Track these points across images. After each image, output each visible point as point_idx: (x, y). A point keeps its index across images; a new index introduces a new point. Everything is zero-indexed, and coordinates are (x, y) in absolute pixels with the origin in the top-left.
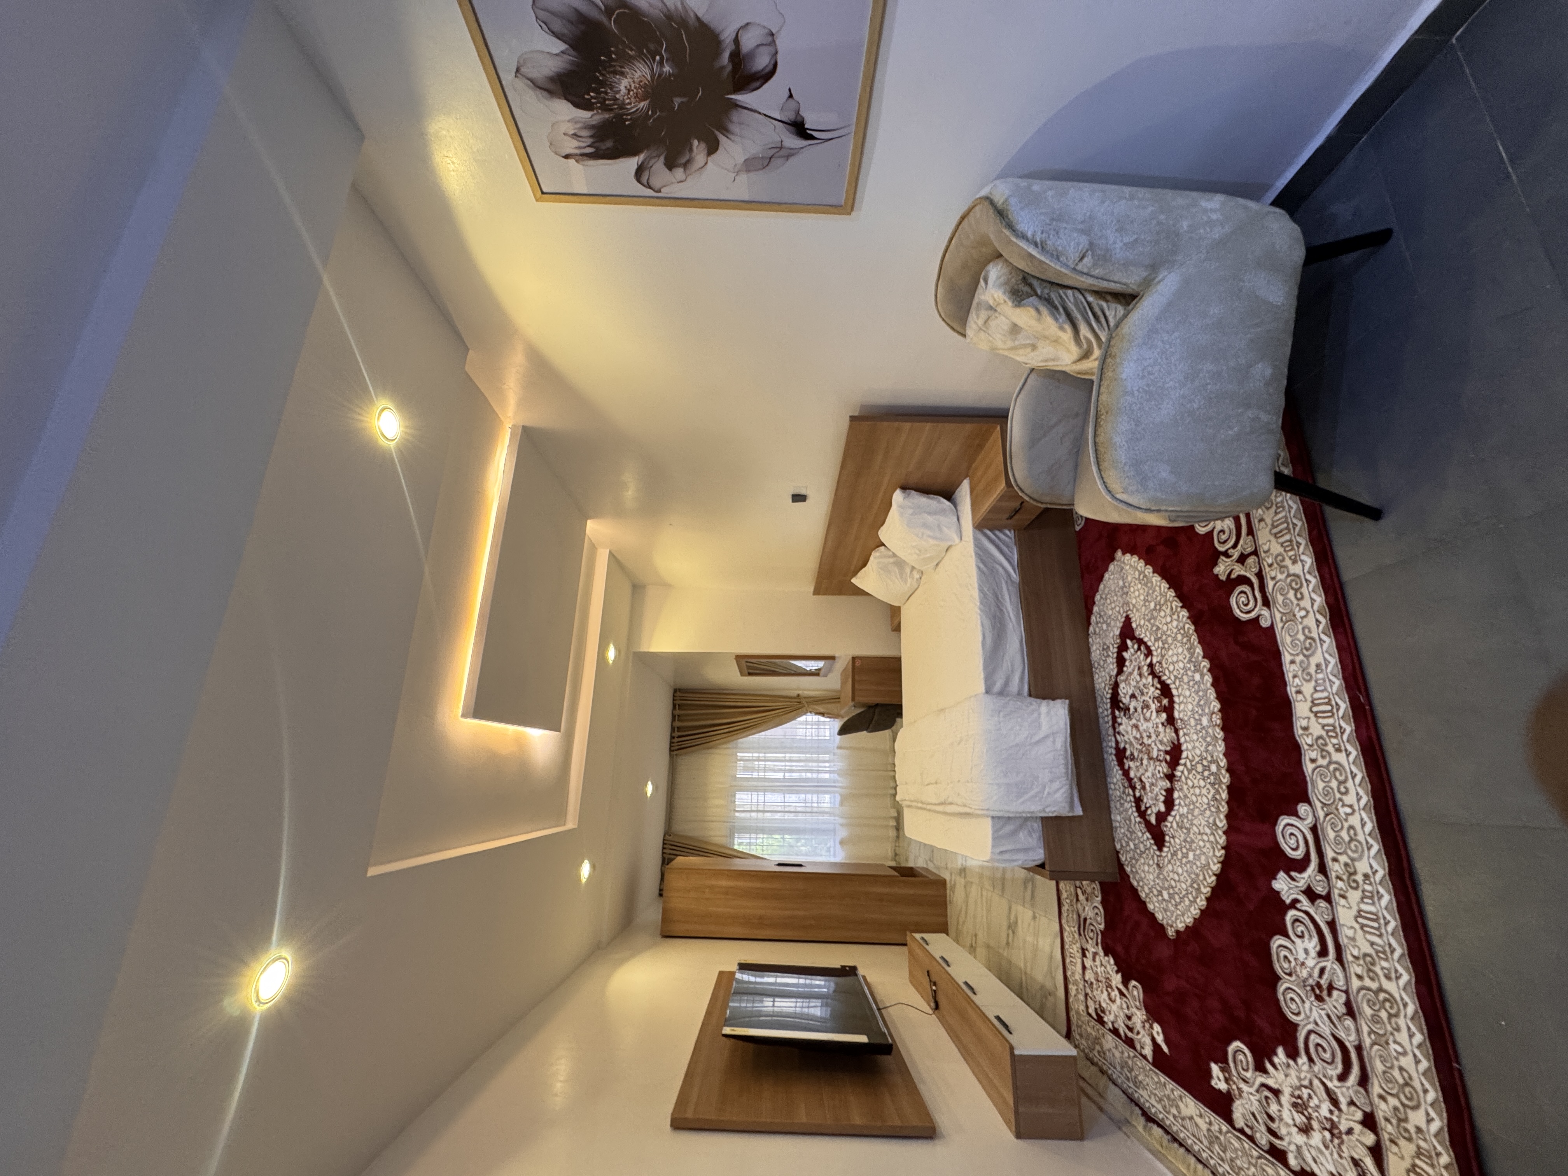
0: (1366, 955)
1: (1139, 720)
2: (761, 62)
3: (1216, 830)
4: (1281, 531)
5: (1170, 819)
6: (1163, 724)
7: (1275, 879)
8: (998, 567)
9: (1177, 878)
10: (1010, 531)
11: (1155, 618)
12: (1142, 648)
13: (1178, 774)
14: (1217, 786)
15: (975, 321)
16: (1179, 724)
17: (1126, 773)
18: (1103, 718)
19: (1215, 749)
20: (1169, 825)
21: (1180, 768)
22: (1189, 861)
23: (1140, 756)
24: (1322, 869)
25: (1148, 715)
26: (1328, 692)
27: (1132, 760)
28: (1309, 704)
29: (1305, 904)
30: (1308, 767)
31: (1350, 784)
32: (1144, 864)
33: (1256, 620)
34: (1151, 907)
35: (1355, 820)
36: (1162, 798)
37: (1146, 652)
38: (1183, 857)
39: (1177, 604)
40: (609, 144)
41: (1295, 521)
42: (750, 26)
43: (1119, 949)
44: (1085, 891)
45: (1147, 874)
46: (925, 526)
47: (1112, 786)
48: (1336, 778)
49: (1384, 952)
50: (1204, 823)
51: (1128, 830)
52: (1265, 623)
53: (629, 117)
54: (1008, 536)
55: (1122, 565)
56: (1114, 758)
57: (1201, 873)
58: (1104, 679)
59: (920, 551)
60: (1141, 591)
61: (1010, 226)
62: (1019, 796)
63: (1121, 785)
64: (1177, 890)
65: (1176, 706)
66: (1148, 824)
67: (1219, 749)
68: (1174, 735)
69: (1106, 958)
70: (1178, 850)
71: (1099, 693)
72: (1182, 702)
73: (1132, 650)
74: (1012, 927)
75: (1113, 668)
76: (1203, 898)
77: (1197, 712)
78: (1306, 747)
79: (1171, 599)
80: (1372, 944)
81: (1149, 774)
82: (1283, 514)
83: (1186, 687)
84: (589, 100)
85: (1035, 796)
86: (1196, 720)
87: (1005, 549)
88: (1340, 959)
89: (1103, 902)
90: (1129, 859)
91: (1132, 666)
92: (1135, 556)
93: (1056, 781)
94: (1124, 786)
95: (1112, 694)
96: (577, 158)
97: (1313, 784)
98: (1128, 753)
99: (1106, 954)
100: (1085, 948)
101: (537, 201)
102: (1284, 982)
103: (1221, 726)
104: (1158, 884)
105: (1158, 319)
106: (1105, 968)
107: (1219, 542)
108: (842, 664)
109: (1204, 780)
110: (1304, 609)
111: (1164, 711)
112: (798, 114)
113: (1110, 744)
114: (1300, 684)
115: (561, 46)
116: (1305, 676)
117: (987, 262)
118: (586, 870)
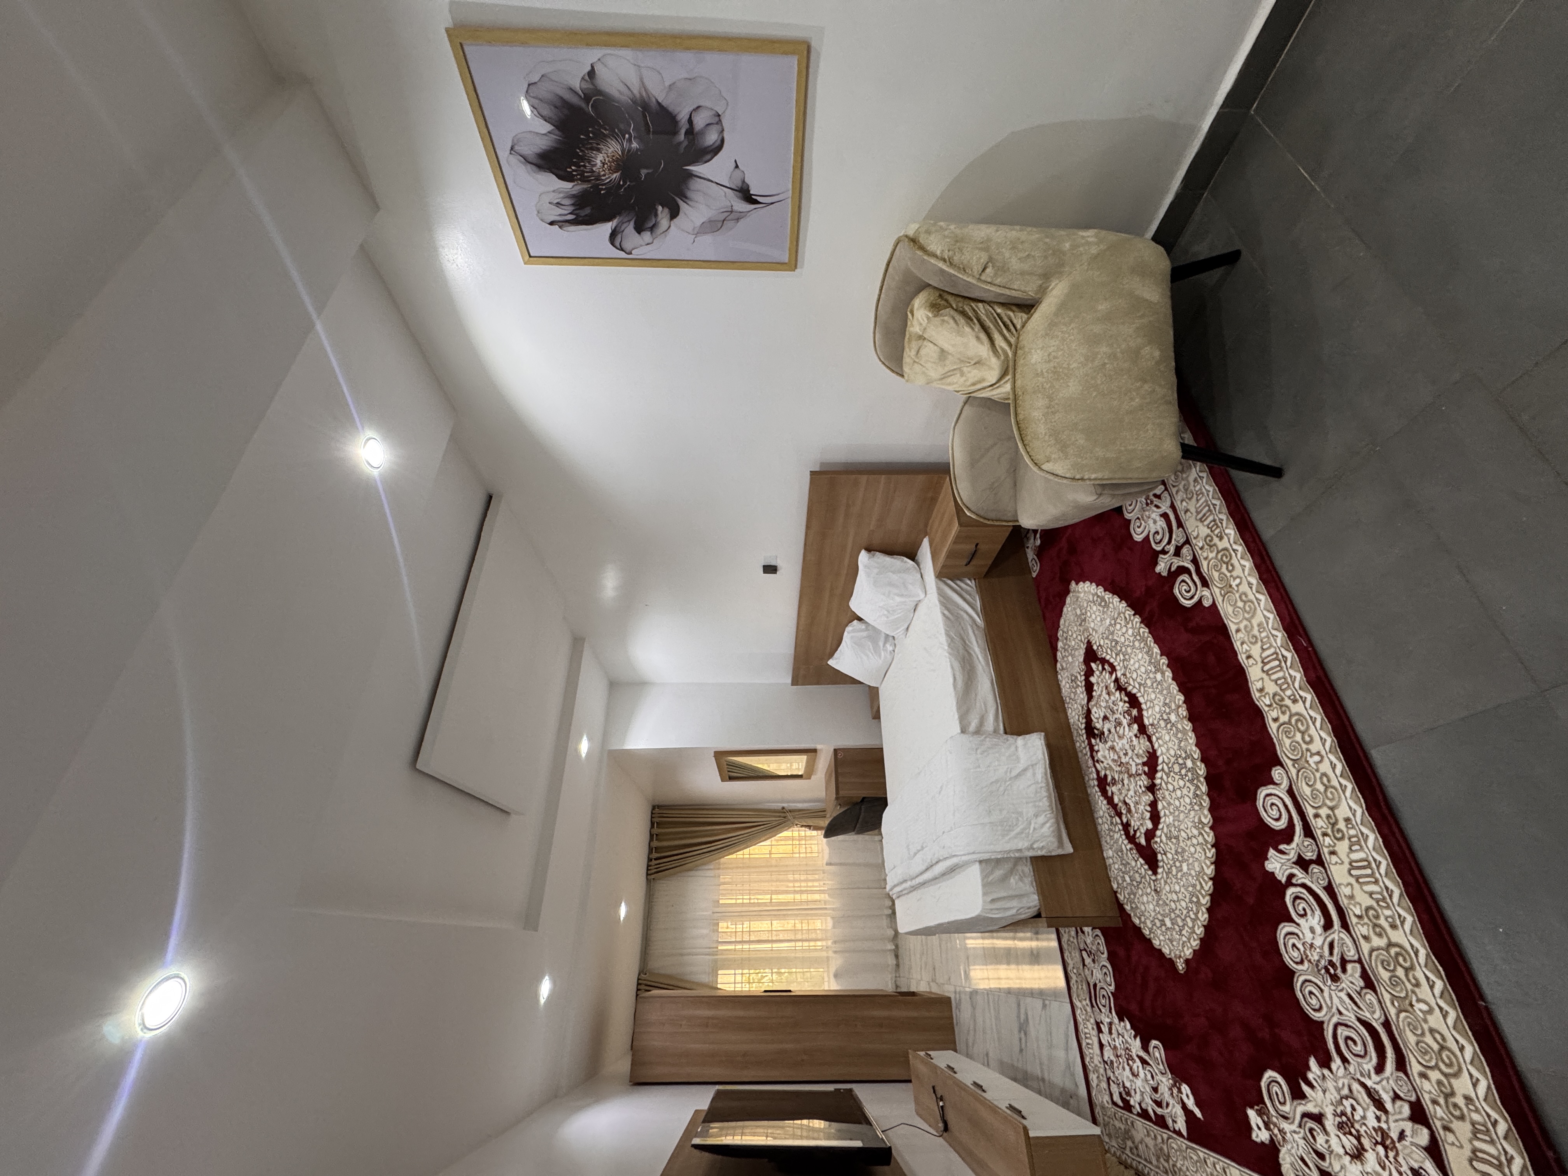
0: (1368, 909)
1: (1114, 741)
2: (711, 138)
3: (1203, 828)
4: (1204, 515)
5: (1158, 833)
6: (1136, 736)
7: (1267, 859)
8: (962, 613)
9: (1175, 897)
10: (970, 579)
11: (1112, 633)
12: (1106, 667)
13: (1158, 781)
14: (1195, 782)
15: (909, 354)
16: (1150, 730)
17: (1110, 801)
18: (1081, 751)
19: (1187, 743)
20: (1158, 840)
21: (1159, 775)
22: (1184, 873)
23: (1121, 777)
24: (1308, 832)
25: (1121, 732)
26: (1275, 648)
27: (1113, 784)
28: (1260, 665)
29: (1300, 876)
30: (1273, 727)
31: (1312, 731)
32: (1142, 895)
33: (1200, 602)
34: (1156, 943)
35: (1325, 767)
36: (1148, 815)
37: (1110, 670)
38: (1177, 873)
39: (1130, 612)
40: (587, 211)
41: (1214, 502)
42: (700, 109)
43: (1134, 1007)
44: (1090, 951)
45: (1146, 906)
46: (891, 584)
47: (1100, 821)
48: (1299, 730)
49: (1384, 900)
50: (1190, 824)
51: (1122, 864)
52: (1207, 603)
53: (604, 187)
54: (969, 585)
55: (1078, 594)
56: (1097, 789)
57: (1197, 882)
58: (1077, 711)
59: (888, 611)
60: (1097, 613)
61: (922, 248)
62: (1003, 836)
63: (1107, 815)
64: (1177, 912)
65: (1145, 713)
66: (1138, 846)
67: (1191, 741)
68: (1148, 743)
69: (1122, 1024)
70: (1171, 866)
71: (1075, 726)
72: (1150, 707)
73: (1097, 673)
74: (1023, 1028)
75: (1083, 697)
76: (1204, 910)
77: (1165, 712)
78: (1266, 709)
79: (1123, 610)
80: (1371, 894)
81: (1131, 793)
82: (1203, 499)
83: (1150, 690)
84: (571, 172)
85: (1021, 833)
86: (1165, 720)
87: (968, 597)
88: (1345, 926)
89: (1110, 959)
90: (1127, 896)
91: (1100, 688)
92: (1087, 582)
93: (1041, 815)
94: (1111, 816)
95: (1086, 723)
96: (560, 224)
97: (1280, 744)
98: (1109, 779)
99: (1121, 1019)
100: (1099, 1021)
101: (525, 263)
102: (1300, 975)
103: (1188, 716)
104: (1159, 912)
105: (1056, 314)
106: (1123, 1037)
107: (1156, 543)
109: (1182, 779)
110: (1238, 577)
111: (1135, 723)
112: (744, 182)
113: (1091, 776)
114: (1248, 649)
115: (548, 127)
116: (1251, 639)
117: (912, 299)
118: (545, 988)
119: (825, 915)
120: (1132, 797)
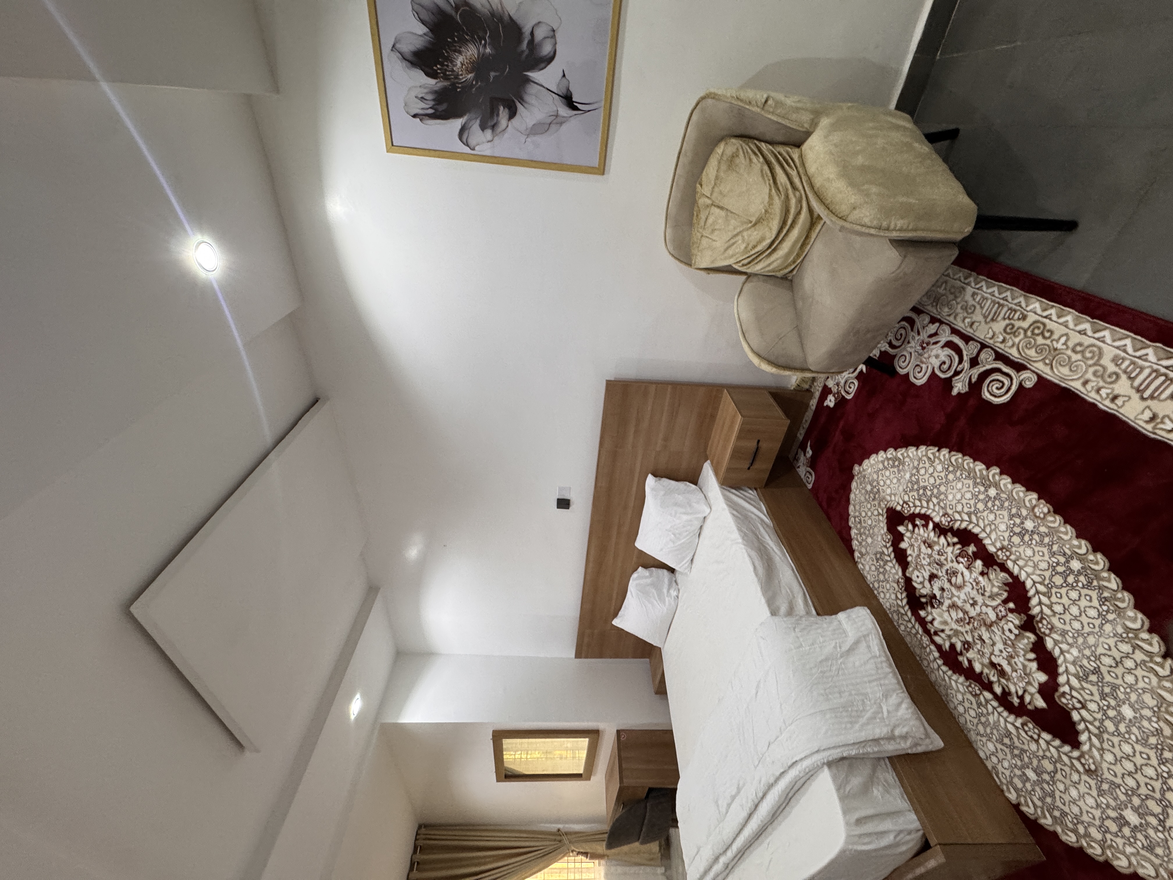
1: (953, 595)
2: (546, 49)
3: (1136, 637)
4: (995, 313)
5: (1062, 680)
6: (982, 574)
8: (750, 514)
9: (1129, 766)
10: (752, 490)
11: (917, 482)
12: (918, 521)
13: (1036, 611)
14: (1095, 583)
15: (697, 231)
16: (1001, 556)
17: (969, 674)
18: (909, 633)
19: (1062, 543)
20: (1066, 689)
21: (1034, 601)
22: (1130, 721)
23: (976, 635)
25: (959, 580)
26: (1150, 366)
27: (967, 650)
28: (1136, 396)
32: (1066, 789)
33: (1021, 386)
34: (1121, 864)
36: (1034, 665)
37: (923, 522)
38: (1117, 727)
39: (932, 451)
40: (443, 107)
41: (1003, 295)
42: (540, 24)
45: (1081, 804)
46: (676, 504)
51: (1014, 756)
52: (1030, 384)
53: (460, 86)
54: (752, 494)
55: (863, 473)
56: (944, 668)
57: (1162, 724)
58: (891, 591)
60: (892, 476)
62: (853, 723)
63: (970, 695)
64: (1143, 791)
65: (986, 541)
66: (1034, 715)
67: (1068, 537)
68: (1003, 575)
70: (1102, 721)
71: (893, 609)
72: (991, 531)
73: (908, 534)
75: (894, 570)
77: (1014, 525)
79: (924, 454)
81: (1000, 646)
82: (989, 302)
83: (985, 513)
84: (436, 71)
85: (874, 718)
86: (1018, 534)
87: (753, 503)
90: (1039, 803)
91: (916, 549)
92: (872, 455)
93: (891, 696)
94: (976, 695)
95: (908, 596)
96: (421, 117)
98: (959, 646)
101: (388, 152)
104: (1108, 806)
107: (945, 373)
109: (1073, 589)
110: (1061, 336)
111: (975, 560)
112: (568, 89)
113: (932, 657)
114: (1109, 391)
115: (425, 30)
116: (1109, 380)
117: (702, 170)
120: (1001, 651)
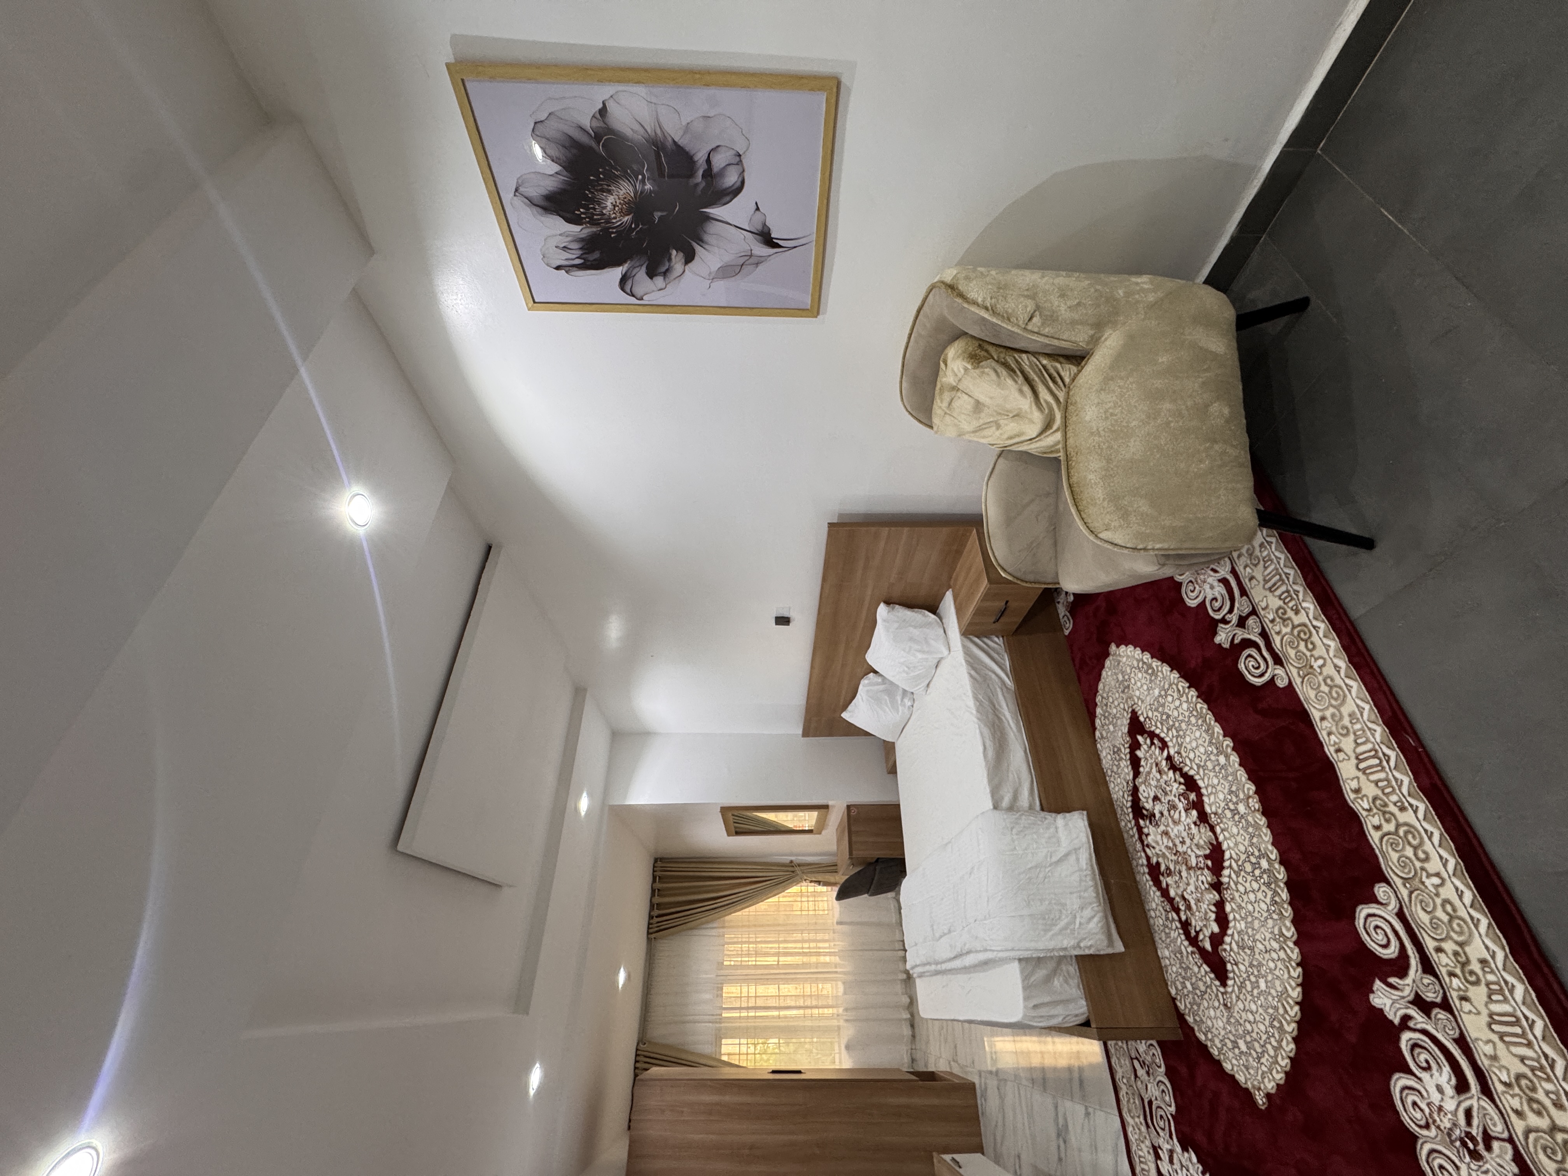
0: (1519, 1077)
1: (1168, 825)
2: (731, 179)
3: (1285, 942)
4: (1275, 584)
5: (1227, 939)
6: (1195, 823)
7: (1373, 992)
8: (990, 673)
9: (1251, 1018)
10: (998, 637)
11: (1163, 705)
12: (1156, 741)
13: (1225, 880)
14: (1273, 886)
15: (940, 406)
16: (1213, 819)
17: (1165, 893)
18: (1128, 832)
19: (1260, 840)
20: (1228, 947)
21: (1226, 872)
22: (1262, 991)
23: (1177, 868)
24: (1428, 967)
25: (1176, 816)
26: (1373, 743)
27: (1168, 875)
28: (1354, 761)
29: (1419, 1019)
30: (1374, 837)
31: (1428, 846)
32: (1208, 1008)
33: (1272, 680)
34: (1227, 1066)
35: (1448, 892)
36: (1213, 916)
37: (1161, 745)
38: (1253, 989)
39: (1183, 684)
40: (596, 255)
41: (1287, 570)
42: (719, 149)
43: (1200, 1137)
44: (1143, 1062)
45: (1214, 1021)
46: (911, 639)
47: (1152, 914)
48: (1409, 843)
49: (1542, 1069)
50: (1268, 936)
51: (1181, 967)
52: (1281, 683)
53: (614, 230)
54: (997, 643)
55: (1119, 658)
56: (1148, 877)
57: (1279, 1004)
58: (1121, 786)
59: (909, 668)
60: (1143, 681)
61: (961, 295)
62: (1046, 931)
63: (1161, 909)
64: (1254, 1035)
65: (1205, 799)
66: (1202, 951)
67: (1266, 839)
68: (1211, 834)
69: (1186, 1154)
70: (1245, 980)
71: (1118, 803)
72: (1212, 793)
73: (1145, 747)
74: (1062, 1133)
75: (1127, 771)
76: (1290, 1039)
77: (1231, 801)
78: (1364, 813)
79: (1176, 681)
80: (1522, 1059)
81: (1191, 888)
82: (1273, 567)
83: (1212, 774)
84: (579, 215)
85: (1065, 928)
86: (1232, 811)
87: (995, 656)
88: (1486, 1091)
89: (1168, 1074)
90: (1189, 1006)
91: (1149, 765)
92: (1130, 646)
93: (1086, 909)
94: (1166, 911)
95: (1132, 801)
96: (567, 269)
97: (1384, 857)
98: (1163, 868)
99: (1185, 1149)
100: (1157, 1145)
101: (529, 310)
102: (1426, 1142)
103: (1261, 810)
104: (1230, 1032)
105: (1112, 368)
106: (1188, 1170)
107: (1214, 611)
108: (836, 817)
109: (1256, 881)
110: (1320, 657)
111: (1193, 809)
112: (764, 225)
113: (1140, 862)
114: (1337, 741)
115: (556, 168)
116: (1341, 731)
117: (945, 348)
118: (535, 1077)
119: (836, 980)
120: (1192, 892)
